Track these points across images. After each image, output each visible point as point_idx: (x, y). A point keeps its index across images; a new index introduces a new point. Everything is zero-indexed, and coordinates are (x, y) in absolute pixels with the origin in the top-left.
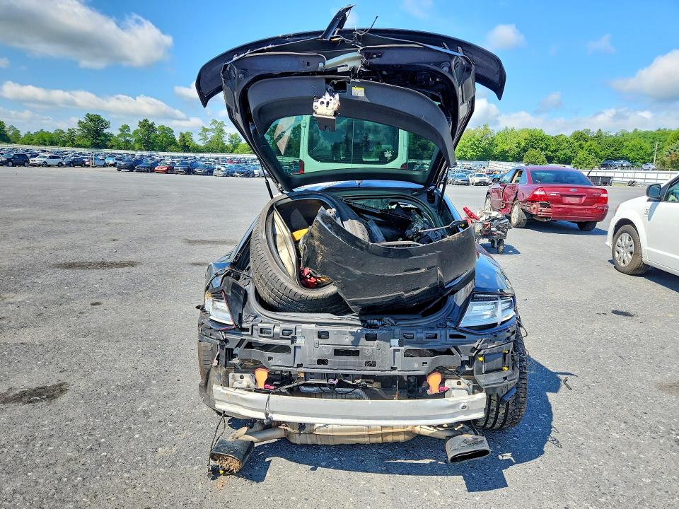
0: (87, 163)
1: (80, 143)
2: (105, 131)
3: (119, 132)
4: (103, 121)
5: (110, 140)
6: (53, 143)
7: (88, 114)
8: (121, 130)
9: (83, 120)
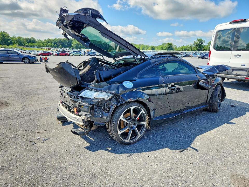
0: (190, 56)
1: (194, 49)
2: (203, 44)
3: (207, 44)
4: (202, 41)
5: (203, 47)
6: (185, 50)
7: (198, 39)
8: (208, 43)
9: (196, 41)
